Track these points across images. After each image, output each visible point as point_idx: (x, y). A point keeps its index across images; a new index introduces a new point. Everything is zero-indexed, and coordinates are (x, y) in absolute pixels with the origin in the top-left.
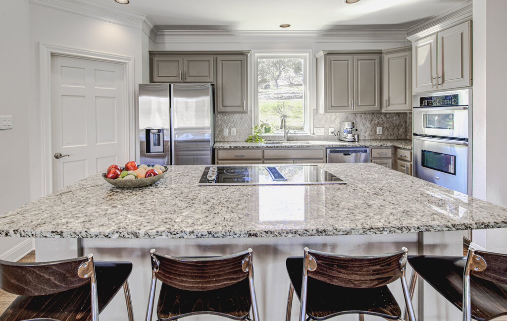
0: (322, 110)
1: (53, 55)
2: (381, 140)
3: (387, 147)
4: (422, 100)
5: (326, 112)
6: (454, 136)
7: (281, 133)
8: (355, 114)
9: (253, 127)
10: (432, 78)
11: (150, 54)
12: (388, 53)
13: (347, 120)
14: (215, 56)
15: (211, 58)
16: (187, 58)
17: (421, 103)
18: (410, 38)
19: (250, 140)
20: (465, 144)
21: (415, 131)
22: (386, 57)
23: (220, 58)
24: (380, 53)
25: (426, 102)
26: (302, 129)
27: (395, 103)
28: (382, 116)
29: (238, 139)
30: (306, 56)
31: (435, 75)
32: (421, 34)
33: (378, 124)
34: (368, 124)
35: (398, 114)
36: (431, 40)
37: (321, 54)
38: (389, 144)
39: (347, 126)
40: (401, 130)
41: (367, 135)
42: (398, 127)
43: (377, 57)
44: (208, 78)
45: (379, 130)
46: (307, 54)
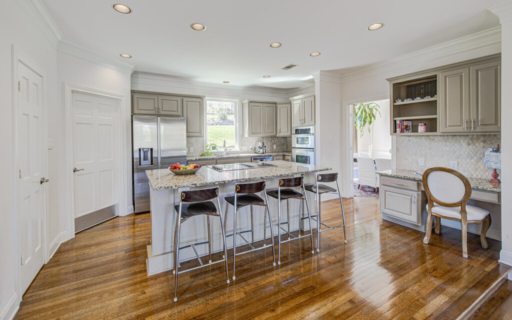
0: (246, 136)
1: (73, 91)
2: (276, 152)
3: (280, 155)
4: (296, 130)
5: (249, 136)
6: (308, 147)
7: (223, 150)
8: (263, 137)
9: (205, 146)
10: (300, 120)
11: (131, 92)
12: (279, 104)
13: (259, 141)
14: (182, 98)
15: (179, 99)
16: (160, 97)
17: (296, 132)
18: (290, 98)
19: (203, 155)
20: (313, 151)
21: (293, 146)
22: (279, 106)
23: (185, 99)
24: (276, 103)
25: (297, 132)
26: (234, 147)
27: (283, 132)
28: (276, 139)
29: (195, 155)
30: (236, 101)
31: (301, 119)
32: (295, 98)
33: (274, 143)
34: (269, 144)
35: (283, 137)
36: (300, 101)
37: (247, 101)
38: (281, 154)
39: (260, 144)
40: (285, 146)
41: (269, 150)
42: (283, 144)
43: (274, 105)
44: (176, 112)
45: (275, 146)
46: (237, 100)
